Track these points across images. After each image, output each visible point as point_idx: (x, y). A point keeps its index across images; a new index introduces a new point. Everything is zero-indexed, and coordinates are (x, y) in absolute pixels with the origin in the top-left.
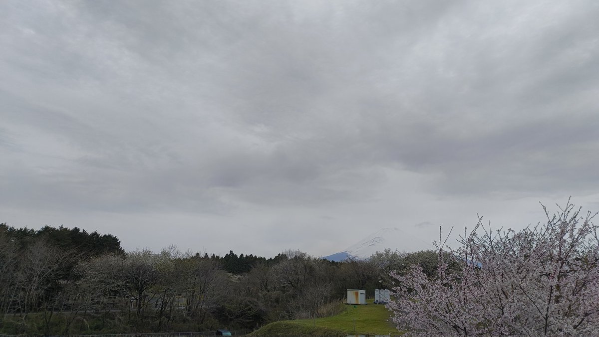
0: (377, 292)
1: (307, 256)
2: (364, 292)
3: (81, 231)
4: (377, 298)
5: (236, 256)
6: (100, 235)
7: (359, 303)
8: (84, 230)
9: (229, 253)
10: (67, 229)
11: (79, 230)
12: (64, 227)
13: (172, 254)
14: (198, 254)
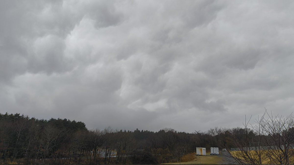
0: (212, 148)
1: (175, 131)
2: (205, 149)
3: (68, 120)
4: (212, 152)
5: (139, 131)
6: (76, 122)
7: (203, 155)
8: (69, 120)
9: (136, 130)
10: (61, 119)
11: (66, 120)
12: (60, 119)
13: (109, 131)
14: (121, 130)
